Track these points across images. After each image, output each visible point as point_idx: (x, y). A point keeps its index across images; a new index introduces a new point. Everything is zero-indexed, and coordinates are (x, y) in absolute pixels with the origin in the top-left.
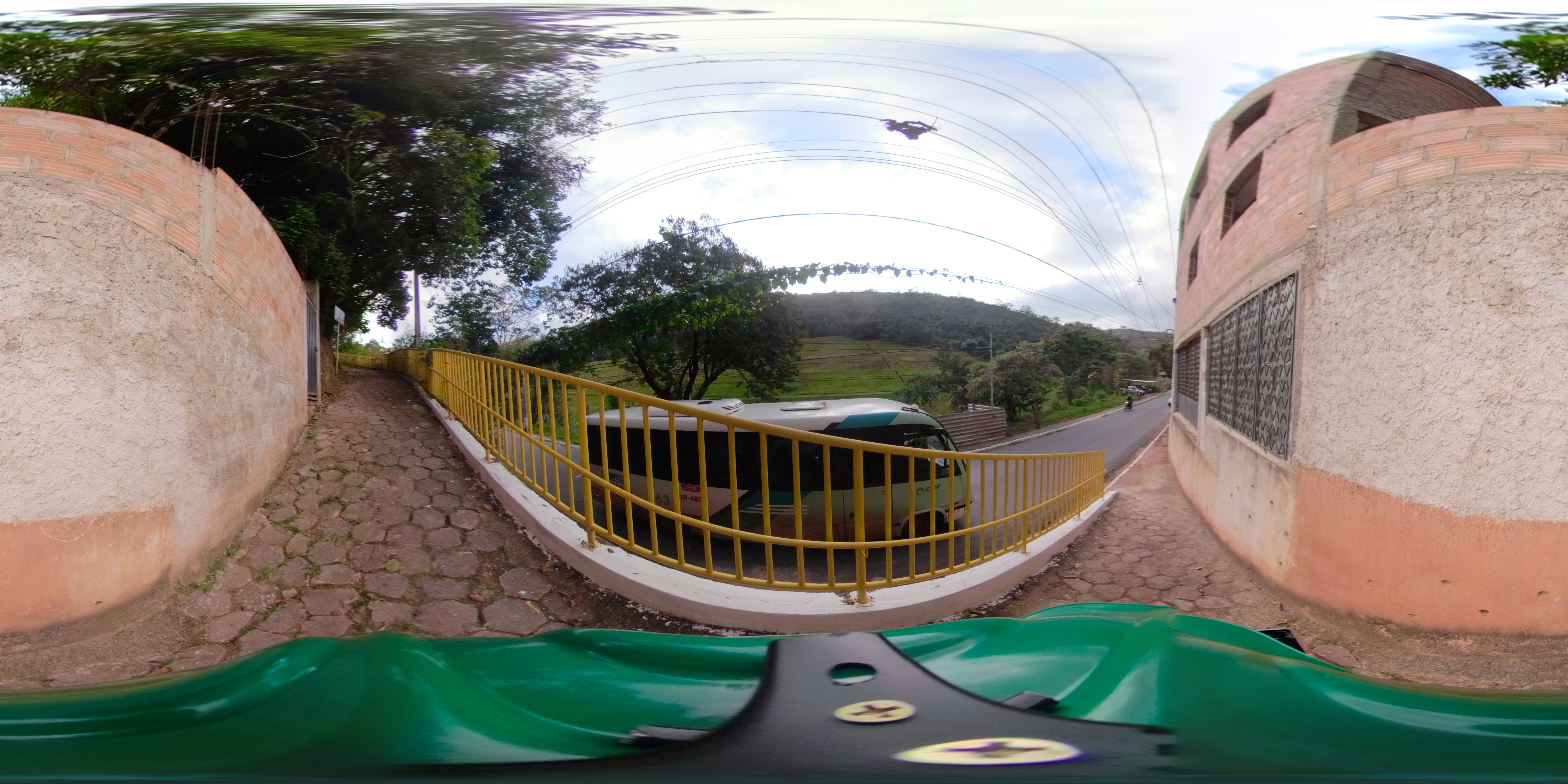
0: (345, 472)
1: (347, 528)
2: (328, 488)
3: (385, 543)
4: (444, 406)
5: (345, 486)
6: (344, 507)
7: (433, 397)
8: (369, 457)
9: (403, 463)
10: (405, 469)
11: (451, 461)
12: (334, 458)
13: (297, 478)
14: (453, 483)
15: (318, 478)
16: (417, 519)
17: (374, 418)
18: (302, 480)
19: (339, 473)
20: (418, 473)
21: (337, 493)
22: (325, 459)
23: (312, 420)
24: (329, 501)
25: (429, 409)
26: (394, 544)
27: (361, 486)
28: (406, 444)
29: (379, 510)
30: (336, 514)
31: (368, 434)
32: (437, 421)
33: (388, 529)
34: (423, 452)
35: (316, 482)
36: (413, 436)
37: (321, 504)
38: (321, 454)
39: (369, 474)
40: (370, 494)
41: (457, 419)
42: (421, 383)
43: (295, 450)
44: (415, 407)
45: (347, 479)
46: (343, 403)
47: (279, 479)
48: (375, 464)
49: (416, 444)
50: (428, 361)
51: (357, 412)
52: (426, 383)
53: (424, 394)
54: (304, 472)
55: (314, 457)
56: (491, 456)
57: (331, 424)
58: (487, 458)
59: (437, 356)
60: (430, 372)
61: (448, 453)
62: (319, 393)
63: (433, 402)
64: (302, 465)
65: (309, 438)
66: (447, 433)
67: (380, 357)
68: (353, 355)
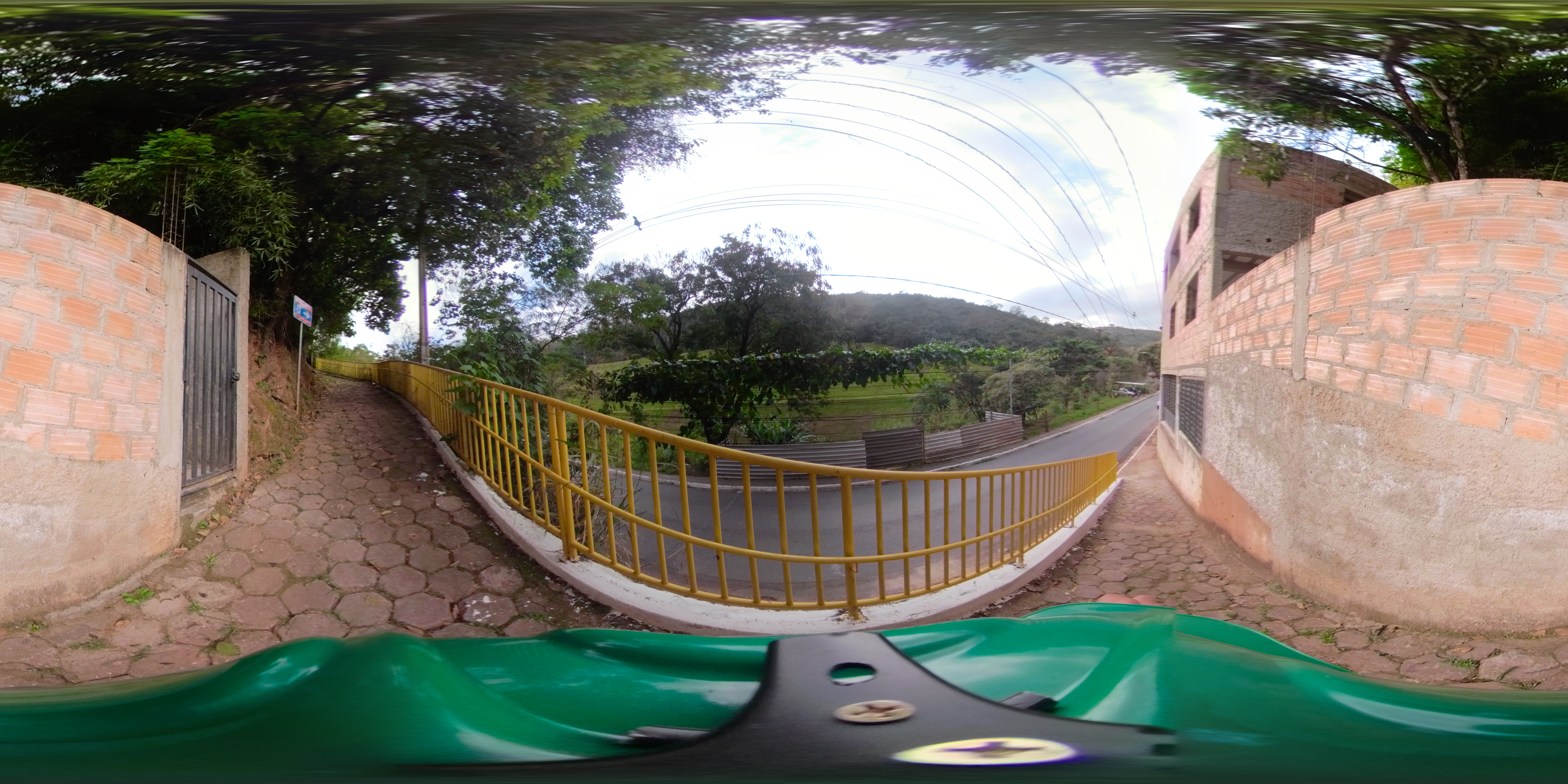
67: (368, 366)
68: (337, 363)
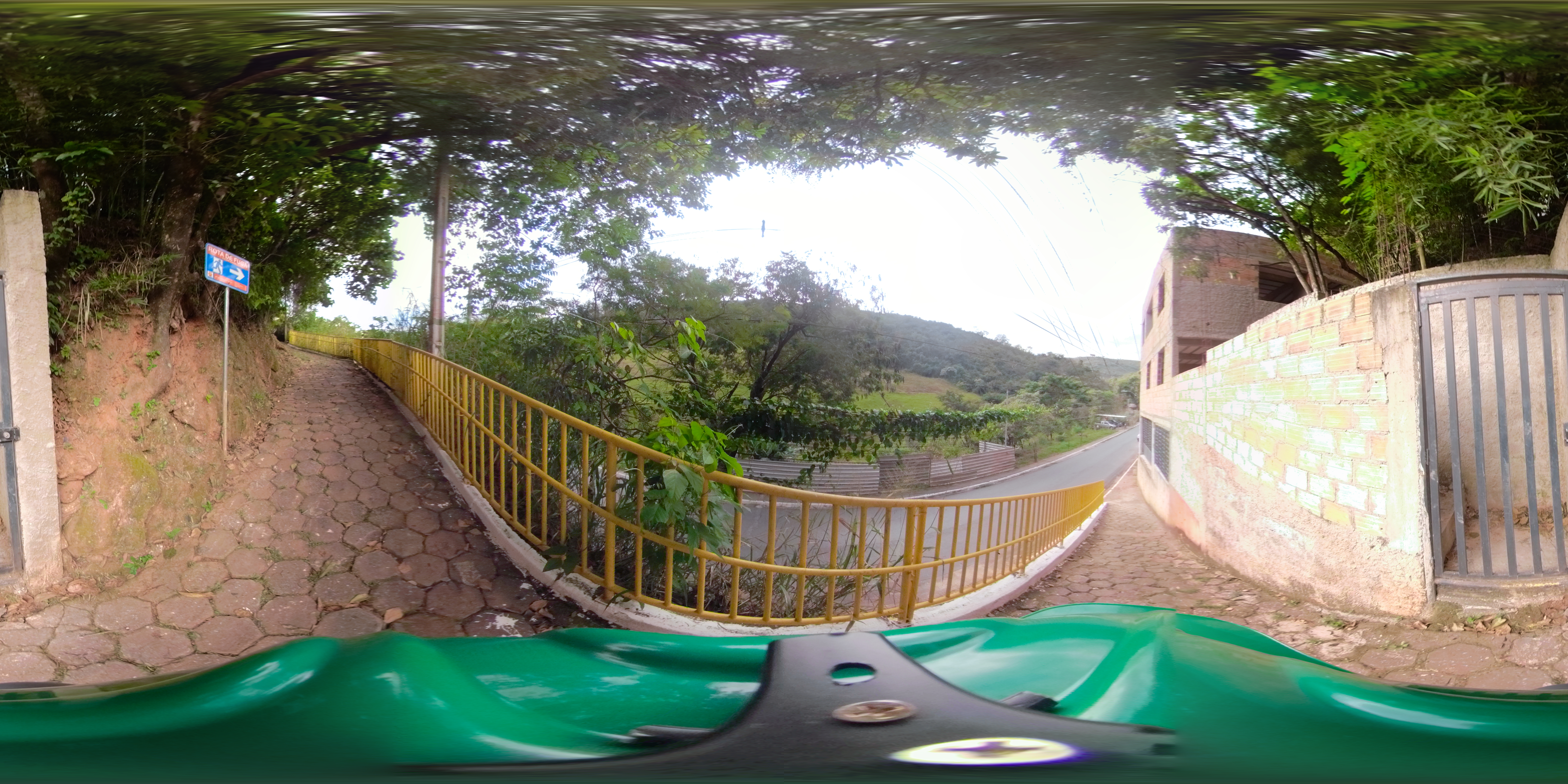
67: (349, 340)
68: (312, 336)
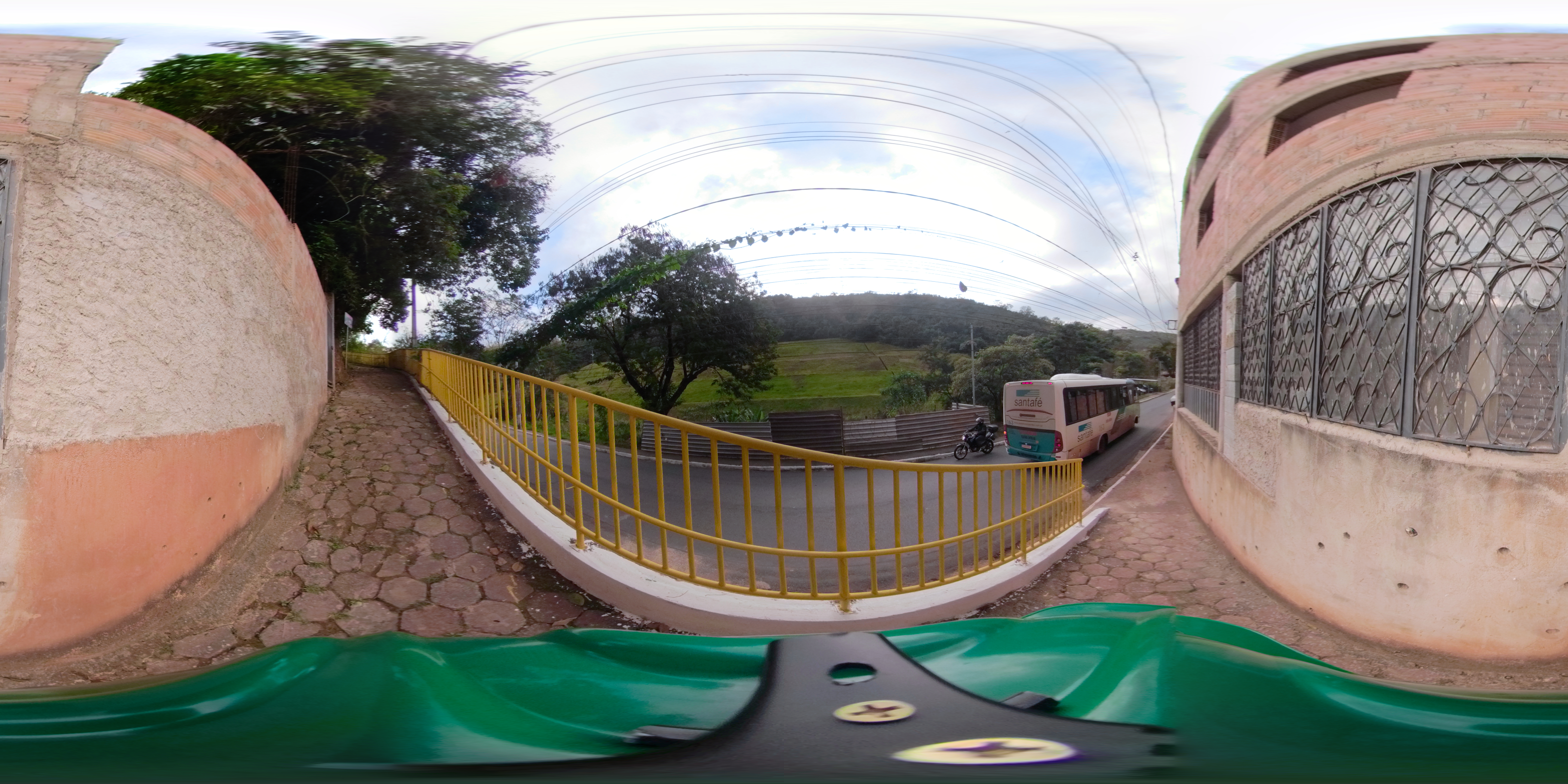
0: (358, 429)
1: (362, 454)
2: (347, 437)
3: (382, 460)
4: (429, 392)
5: (359, 436)
6: (359, 445)
7: (422, 386)
8: (373, 421)
9: (395, 424)
10: (396, 427)
11: (429, 425)
12: (349, 422)
13: (326, 433)
14: (426, 434)
15: (341, 432)
16: (401, 449)
17: (377, 400)
18: (331, 434)
19: (353, 430)
20: (405, 429)
21: (354, 439)
22: (344, 422)
23: (330, 401)
24: (349, 443)
25: (419, 394)
26: (387, 460)
27: (368, 435)
28: (399, 414)
29: (380, 446)
30: (355, 449)
31: (372, 409)
32: (423, 402)
33: (384, 454)
34: (410, 419)
35: (340, 435)
36: (405, 410)
37: (345, 445)
38: (340, 420)
39: (373, 430)
40: (374, 438)
41: (437, 400)
42: (414, 375)
43: (322, 418)
44: (408, 393)
45: (359, 432)
46: (353, 390)
47: (316, 434)
48: (377, 425)
49: (406, 415)
50: (419, 358)
51: (364, 396)
52: (418, 375)
53: (416, 385)
54: (331, 429)
55: (336, 422)
56: (452, 420)
57: (345, 403)
58: (449, 421)
59: (425, 354)
60: (420, 367)
61: (427, 420)
62: (334, 383)
63: (423, 390)
64: (329, 426)
65: (331, 411)
66: (429, 409)
67: (381, 357)
